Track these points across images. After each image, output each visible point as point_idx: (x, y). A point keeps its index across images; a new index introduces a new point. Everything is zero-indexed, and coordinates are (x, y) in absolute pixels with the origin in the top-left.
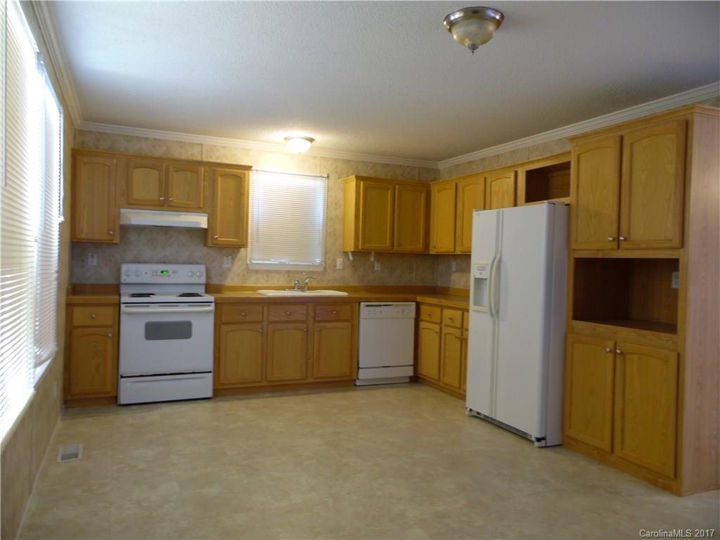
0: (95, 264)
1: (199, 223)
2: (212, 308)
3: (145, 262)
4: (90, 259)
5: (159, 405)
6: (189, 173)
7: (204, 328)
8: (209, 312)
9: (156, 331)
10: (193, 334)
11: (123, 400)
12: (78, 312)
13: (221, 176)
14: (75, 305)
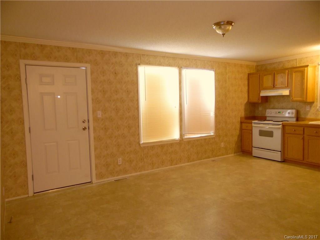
0: (261, 109)
1: (282, 93)
2: (280, 126)
3: (276, 109)
4: (260, 108)
5: (260, 158)
6: (282, 74)
7: (278, 134)
8: (279, 128)
9: (263, 133)
10: (274, 136)
11: (253, 155)
12: (243, 124)
13: (294, 72)
14: (243, 122)
